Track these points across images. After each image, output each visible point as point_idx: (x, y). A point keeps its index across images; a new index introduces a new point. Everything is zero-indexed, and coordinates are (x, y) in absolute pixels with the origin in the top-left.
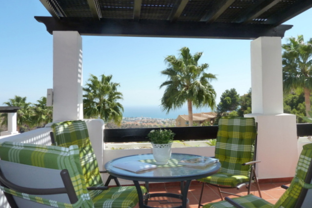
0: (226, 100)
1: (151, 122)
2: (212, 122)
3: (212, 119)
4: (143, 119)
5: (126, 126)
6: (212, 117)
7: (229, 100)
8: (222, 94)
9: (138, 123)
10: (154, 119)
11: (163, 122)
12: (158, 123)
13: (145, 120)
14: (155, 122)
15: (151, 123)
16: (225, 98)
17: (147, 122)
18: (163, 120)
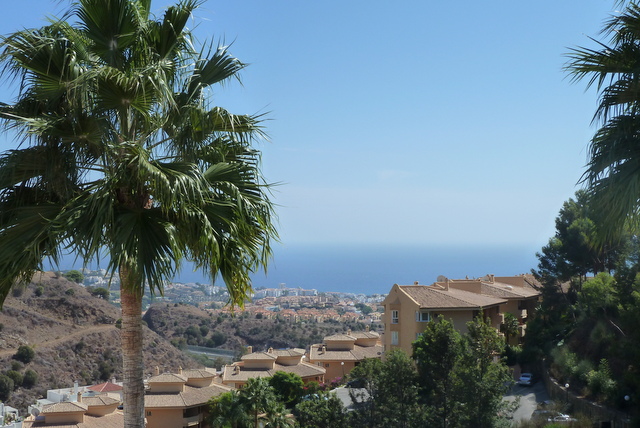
0: (576, 231)
1: (317, 306)
2: (524, 314)
3: (524, 303)
4: (286, 293)
5: (219, 321)
6: (527, 292)
7: (588, 232)
8: (561, 207)
9: (268, 310)
10: (329, 294)
11: (360, 306)
12: (341, 312)
13: (295, 298)
14: (329, 306)
15: (314, 311)
16: (575, 223)
17: (303, 307)
18: (361, 300)
